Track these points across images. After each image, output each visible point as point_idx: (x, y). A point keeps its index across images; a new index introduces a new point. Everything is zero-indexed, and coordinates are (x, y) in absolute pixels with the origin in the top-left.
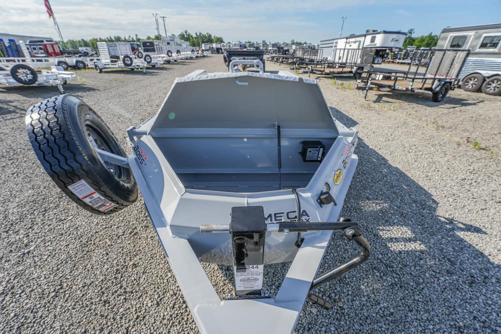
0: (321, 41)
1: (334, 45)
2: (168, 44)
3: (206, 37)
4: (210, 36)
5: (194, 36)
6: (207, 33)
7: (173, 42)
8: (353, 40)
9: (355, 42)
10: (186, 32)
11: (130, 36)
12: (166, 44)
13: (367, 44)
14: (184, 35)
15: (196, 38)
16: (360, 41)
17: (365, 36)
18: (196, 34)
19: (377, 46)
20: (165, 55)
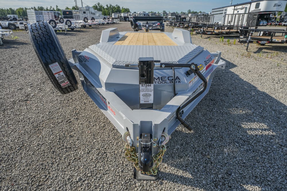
0: (213, 9)
1: (224, 12)
2: (84, 13)
3: (115, 8)
4: (119, 7)
5: (106, 7)
6: (117, 5)
7: (88, 11)
8: (240, 7)
9: (242, 9)
10: (99, 4)
11: (51, 7)
12: (83, 13)
13: (252, 10)
14: (97, 7)
15: (107, 9)
16: (246, 8)
17: (250, 3)
18: (107, 5)
19: (261, 10)
20: (82, 21)
